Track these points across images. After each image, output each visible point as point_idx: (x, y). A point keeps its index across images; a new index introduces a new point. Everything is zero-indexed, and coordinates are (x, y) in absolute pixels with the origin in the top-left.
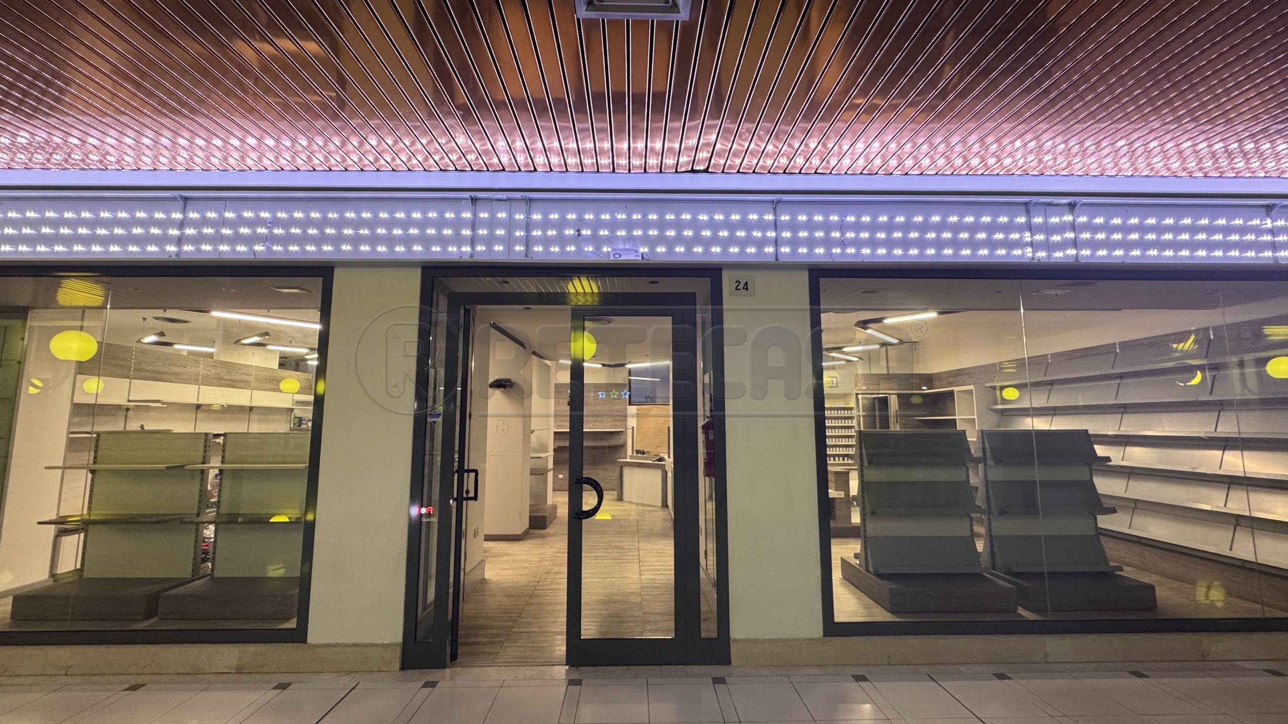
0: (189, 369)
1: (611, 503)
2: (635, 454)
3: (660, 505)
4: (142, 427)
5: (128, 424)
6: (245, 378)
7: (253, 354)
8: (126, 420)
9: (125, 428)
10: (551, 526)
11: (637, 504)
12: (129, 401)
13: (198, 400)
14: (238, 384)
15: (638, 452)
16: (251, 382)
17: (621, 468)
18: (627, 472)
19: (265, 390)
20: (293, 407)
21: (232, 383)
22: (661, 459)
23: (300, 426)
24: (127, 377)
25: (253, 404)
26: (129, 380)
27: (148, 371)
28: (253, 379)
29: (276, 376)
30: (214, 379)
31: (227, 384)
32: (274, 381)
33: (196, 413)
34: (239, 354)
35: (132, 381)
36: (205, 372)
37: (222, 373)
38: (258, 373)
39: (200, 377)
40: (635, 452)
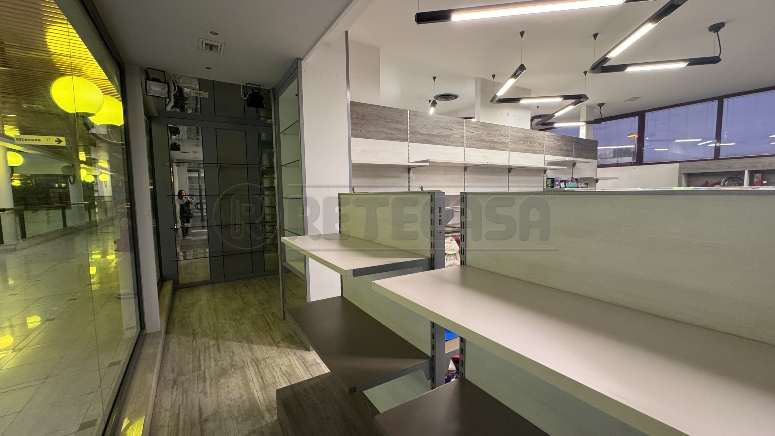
0: (454, 132)
4: (422, 187)
5: (411, 185)
6: (502, 139)
7: (508, 114)
8: (409, 181)
9: (409, 190)
12: (409, 162)
13: (465, 161)
14: (497, 146)
16: (507, 143)
19: (520, 151)
20: (545, 167)
21: (492, 145)
23: (552, 187)
24: (405, 140)
25: (511, 164)
26: (407, 143)
27: (422, 134)
28: (509, 140)
29: (529, 137)
30: (476, 140)
31: (487, 146)
32: (527, 142)
33: (465, 175)
34: (496, 116)
35: (410, 143)
36: (469, 134)
37: (483, 135)
38: (514, 133)
39: (465, 139)
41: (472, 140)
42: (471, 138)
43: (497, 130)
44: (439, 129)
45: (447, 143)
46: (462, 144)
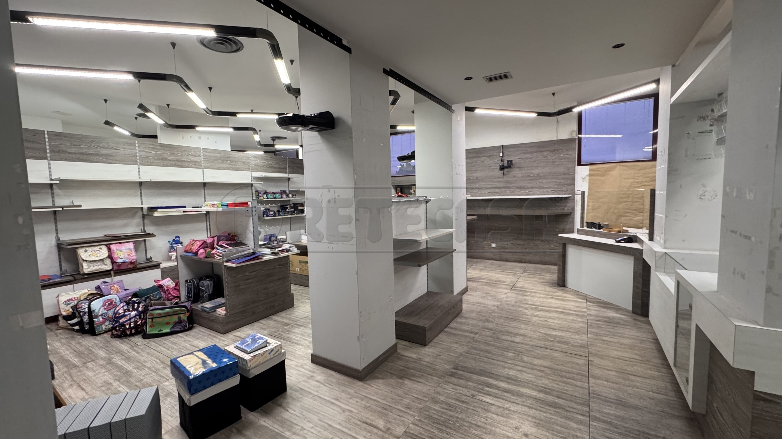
0: (121, 151)
2: (585, 228)
6: (193, 158)
7: (200, 137)
9: (53, 204)
11: (586, 298)
15: (591, 225)
16: (200, 162)
17: (564, 245)
18: (572, 253)
20: (253, 182)
24: (45, 158)
25: (206, 181)
26: (46, 161)
27: (70, 153)
28: (202, 160)
29: (229, 157)
31: (172, 164)
32: (227, 161)
33: (141, 190)
35: (51, 161)
36: (144, 154)
37: (164, 155)
38: (207, 154)
39: (138, 158)
40: (585, 224)
41: (150, 159)
42: (147, 157)
43: (184, 150)
44: (97, 149)
45: (111, 161)
46: (134, 162)
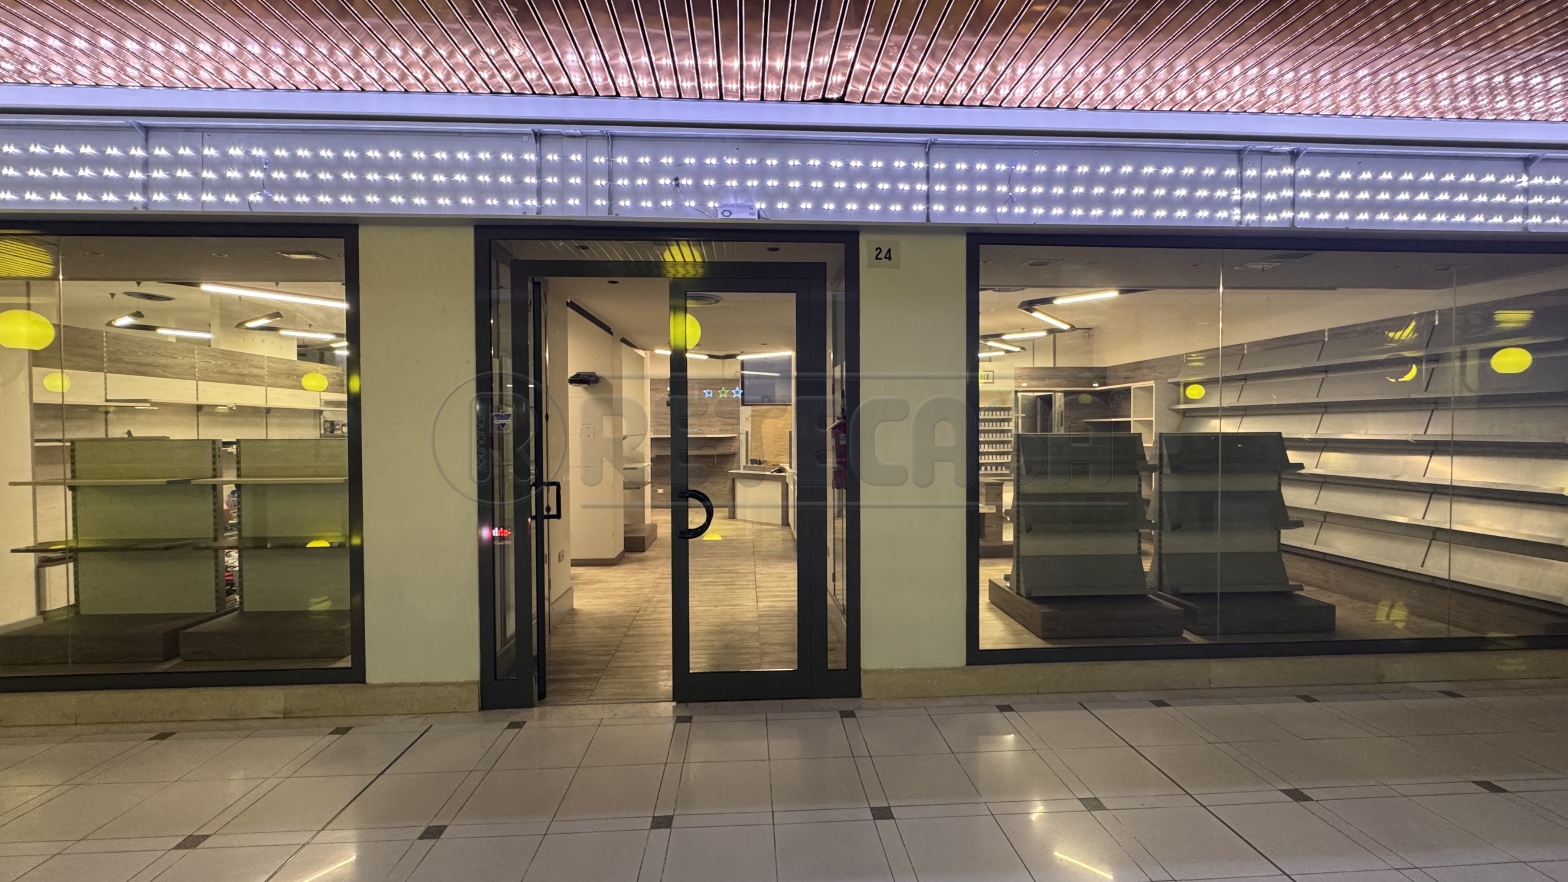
0: (180, 360)
1: (721, 521)
2: (750, 465)
3: (780, 523)
4: (129, 433)
5: (109, 429)
6: (255, 371)
7: (263, 341)
8: (106, 425)
9: (107, 435)
10: (650, 549)
11: (753, 523)
12: (107, 401)
13: (197, 399)
14: (247, 380)
15: (753, 461)
16: (263, 376)
17: (733, 481)
18: (740, 488)
19: (283, 387)
20: (321, 408)
21: (240, 379)
22: (781, 470)
23: (332, 432)
24: (100, 369)
25: (270, 404)
26: (102, 374)
27: (127, 363)
28: (266, 373)
29: (296, 370)
30: (216, 372)
31: (232, 380)
32: (293, 375)
33: (198, 416)
34: (244, 341)
35: (108, 375)
36: (202, 364)
37: (225, 365)
38: (272, 365)
39: (197, 370)
40: (749, 461)
41: (209, 371)
42: (206, 369)
43: (247, 360)
44: (153, 358)
45: (168, 375)
46: (192, 377)
